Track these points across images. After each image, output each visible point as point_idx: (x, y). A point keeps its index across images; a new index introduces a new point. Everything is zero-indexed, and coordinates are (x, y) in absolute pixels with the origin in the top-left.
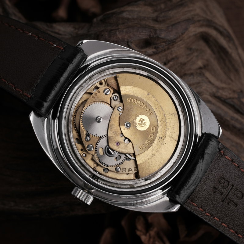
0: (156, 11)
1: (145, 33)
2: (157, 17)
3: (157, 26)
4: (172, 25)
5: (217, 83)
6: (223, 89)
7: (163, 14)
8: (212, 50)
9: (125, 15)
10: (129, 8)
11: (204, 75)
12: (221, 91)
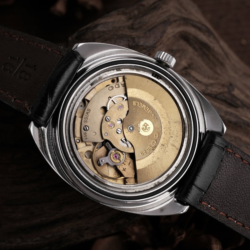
0: (130, 19)
1: (124, 43)
2: (132, 25)
3: (134, 34)
4: (150, 30)
5: (205, 80)
6: (211, 85)
7: (138, 20)
8: (194, 48)
9: (100, 28)
10: (103, 21)
11: (190, 74)
12: (210, 88)
